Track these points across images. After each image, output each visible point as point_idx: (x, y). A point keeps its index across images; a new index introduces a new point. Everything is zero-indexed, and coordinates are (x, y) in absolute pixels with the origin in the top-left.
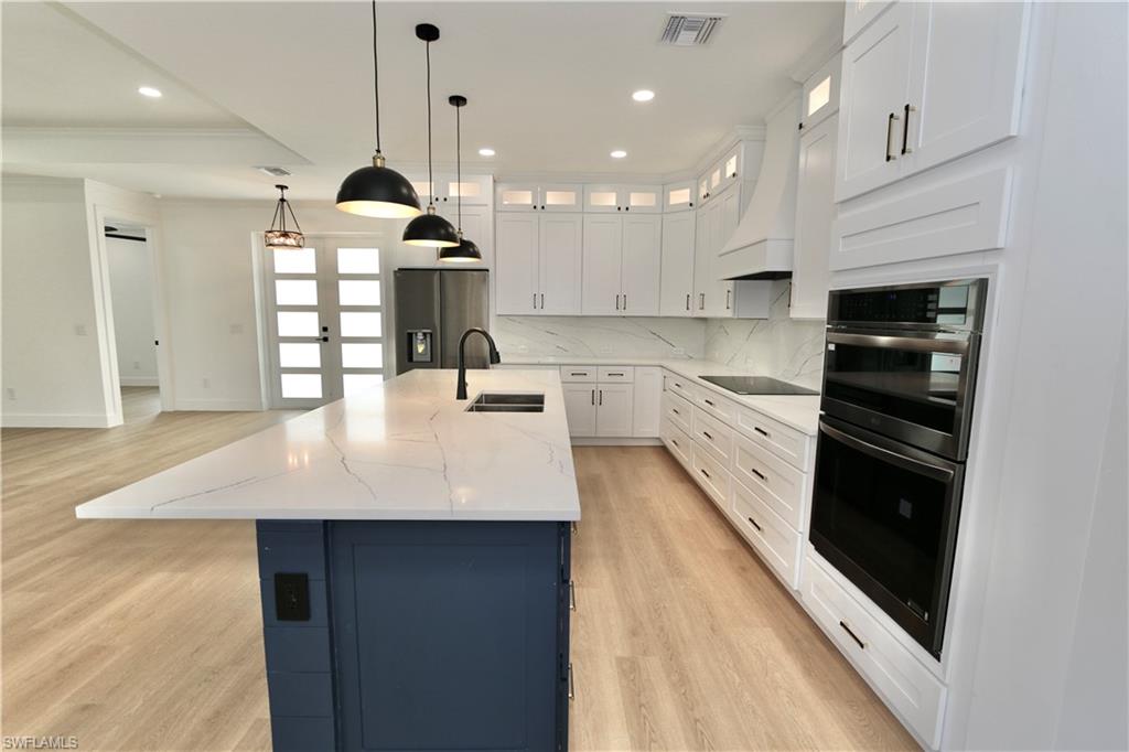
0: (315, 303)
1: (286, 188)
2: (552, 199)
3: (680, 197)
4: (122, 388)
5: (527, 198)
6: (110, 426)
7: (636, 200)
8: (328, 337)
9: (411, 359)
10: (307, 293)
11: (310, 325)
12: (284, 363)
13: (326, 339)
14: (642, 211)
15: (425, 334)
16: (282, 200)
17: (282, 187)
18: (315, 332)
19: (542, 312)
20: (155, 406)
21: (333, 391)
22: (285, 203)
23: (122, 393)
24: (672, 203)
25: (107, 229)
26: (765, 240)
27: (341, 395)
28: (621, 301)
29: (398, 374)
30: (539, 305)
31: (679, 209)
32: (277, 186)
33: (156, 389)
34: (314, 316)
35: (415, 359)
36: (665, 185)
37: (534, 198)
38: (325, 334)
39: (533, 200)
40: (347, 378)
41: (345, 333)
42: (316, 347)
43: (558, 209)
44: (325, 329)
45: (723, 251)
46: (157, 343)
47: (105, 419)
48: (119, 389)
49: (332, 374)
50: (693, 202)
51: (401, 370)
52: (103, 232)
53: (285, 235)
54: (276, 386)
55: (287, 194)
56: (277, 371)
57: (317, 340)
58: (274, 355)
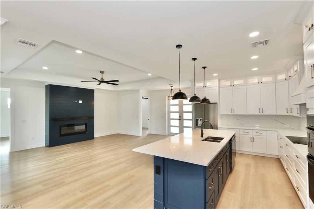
0: (178, 111)
2: (236, 83)
3: (282, 77)
4: (143, 128)
5: (229, 83)
6: (140, 136)
7: (265, 80)
8: (181, 119)
9: (197, 125)
10: (177, 109)
11: (177, 116)
12: (171, 125)
13: (180, 119)
14: (267, 83)
15: (201, 119)
17: (172, 87)
18: (178, 118)
19: (234, 114)
20: (148, 132)
21: (181, 131)
22: (172, 90)
23: (142, 129)
24: (278, 79)
25: (142, 97)
26: (300, 94)
27: (183, 132)
28: (261, 110)
29: (194, 129)
30: (233, 112)
31: (281, 81)
33: (148, 128)
34: (178, 114)
35: (198, 125)
36: (275, 74)
37: (231, 83)
39: (230, 83)
40: (184, 129)
41: (184, 118)
42: (178, 121)
43: (238, 85)
44: (180, 117)
45: (292, 96)
46: (149, 119)
47: (139, 134)
48: (142, 128)
49: (181, 128)
50: (287, 78)
51: (195, 128)
52: (142, 98)
53: (172, 97)
54: (169, 130)
56: (170, 126)
57: (178, 119)
58: (169, 123)
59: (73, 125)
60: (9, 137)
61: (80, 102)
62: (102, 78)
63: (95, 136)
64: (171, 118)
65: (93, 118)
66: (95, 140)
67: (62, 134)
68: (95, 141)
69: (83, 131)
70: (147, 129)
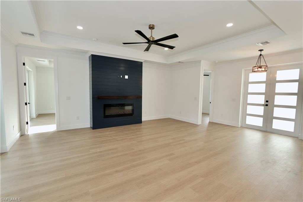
0: (264, 92)
1: (263, 50)
6: (199, 124)
10: (262, 88)
11: (261, 100)
13: (267, 105)
16: (261, 55)
17: (261, 50)
18: (263, 102)
20: (208, 120)
22: (262, 56)
32: (259, 50)
34: (263, 96)
38: (267, 103)
40: (274, 121)
41: (276, 103)
42: (262, 108)
44: (267, 101)
46: (210, 103)
47: (198, 122)
48: (201, 113)
49: (268, 118)
52: (203, 73)
53: (260, 67)
54: (244, 119)
55: (263, 53)
56: (245, 114)
57: (263, 105)
58: (245, 109)
59: (123, 105)
60: (55, 113)
61: (126, 77)
62: (152, 36)
63: (143, 120)
64: (248, 102)
65: (141, 97)
66: (143, 125)
67: (106, 115)
68: (143, 127)
69: (129, 113)
70: (208, 114)
